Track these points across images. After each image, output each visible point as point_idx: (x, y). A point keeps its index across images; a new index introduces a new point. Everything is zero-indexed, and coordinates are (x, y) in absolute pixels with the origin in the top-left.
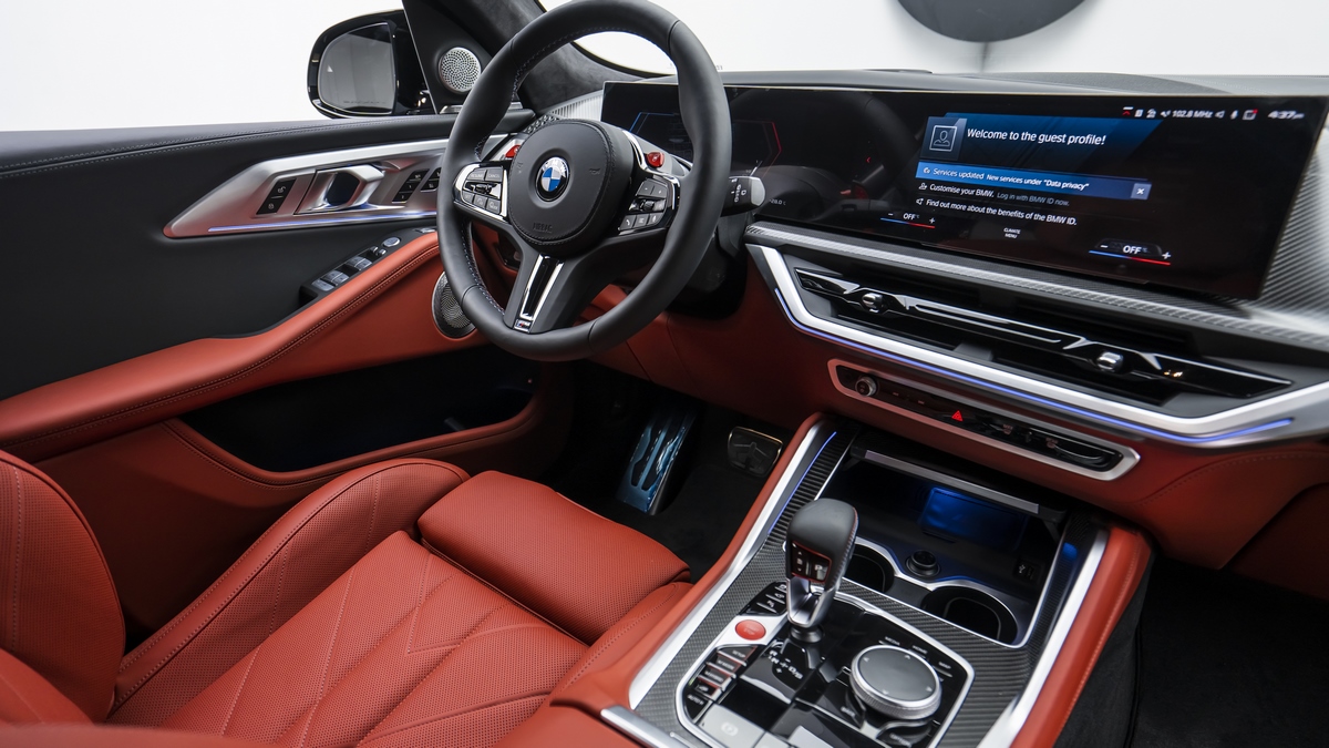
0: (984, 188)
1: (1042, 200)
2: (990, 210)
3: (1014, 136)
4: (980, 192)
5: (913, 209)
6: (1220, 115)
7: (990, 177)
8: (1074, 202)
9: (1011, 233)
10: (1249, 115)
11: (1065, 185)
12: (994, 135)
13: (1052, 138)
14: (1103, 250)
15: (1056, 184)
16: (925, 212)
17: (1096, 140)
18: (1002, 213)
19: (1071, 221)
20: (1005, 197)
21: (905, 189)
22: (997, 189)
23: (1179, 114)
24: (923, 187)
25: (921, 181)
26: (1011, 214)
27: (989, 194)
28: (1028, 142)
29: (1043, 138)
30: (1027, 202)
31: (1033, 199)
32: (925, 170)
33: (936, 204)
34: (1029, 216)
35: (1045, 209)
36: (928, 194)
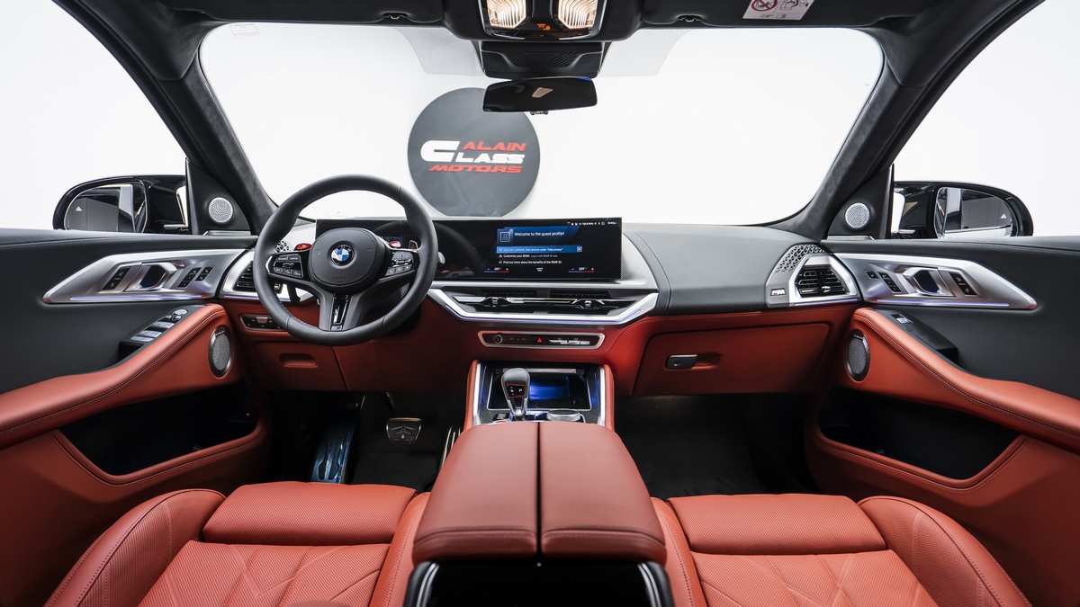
0: (526, 254)
1: (548, 256)
2: (529, 262)
3: (533, 234)
4: (524, 256)
5: (498, 266)
6: (595, 223)
7: (527, 250)
8: (560, 256)
9: (540, 270)
10: (603, 224)
11: (554, 250)
12: (525, 234)
13: (547, 234)
14: (573, 271)
15: (551, 250)
16: (503, 266)
17: (562, 234)
18: (535, 262)
19: (560, 262)
20: (534, 256)
21: (494, 259)
22: (531, 254)
23: (584, 224)
24: (501, 256)
25: (500, 254)
26: (538, 262)
27: (528, 256)
28: (537, 236)
29: (543, 234)
30: (543, 258)
31: (545, 256)
32: (500, 250)
33: (508, 262)
34: (545, 262)
35: (550, 259)
36: (503, 259)
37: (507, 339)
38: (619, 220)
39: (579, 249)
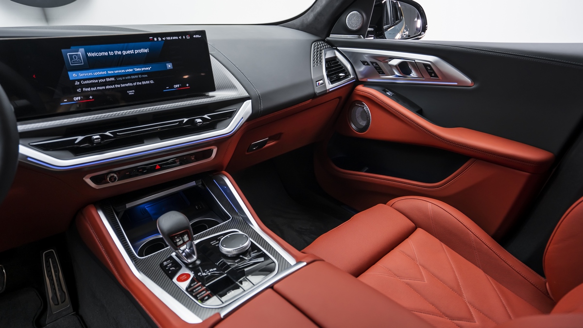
0: (109, 77)
1: (137, 77)
2: (116, 86)
3: (111, 53)
4: (108, 80)
5: (77, 94)
6: (180, 37)
7: (109, 72)
8: (150, 75)
9: (131, 93)
10: (188, 37)
11: (143, 69)
12: (101, 54)
13: (128, 52)
15: (138, 69)
16: (85, 96)
17: (146, 51)
18: (123, 85)
19: (152, 82)
20: (121, 79)
21: (71, 88)
22: (116, 76)
23: (168, 38)
24: (77, 83)
25: (74, 81)
26: (127, 85)
27: (113, 79)
28: (118, 55)
29: (124, 53)
30: (131, 79)
31: (133, 77)
32: (73, 75)
33: (89, 89)
34: (135, 84)
35: (140, 80)
36: (81, 86)
37: (123, 175)
38: (203, 33)
39: (169, 66)
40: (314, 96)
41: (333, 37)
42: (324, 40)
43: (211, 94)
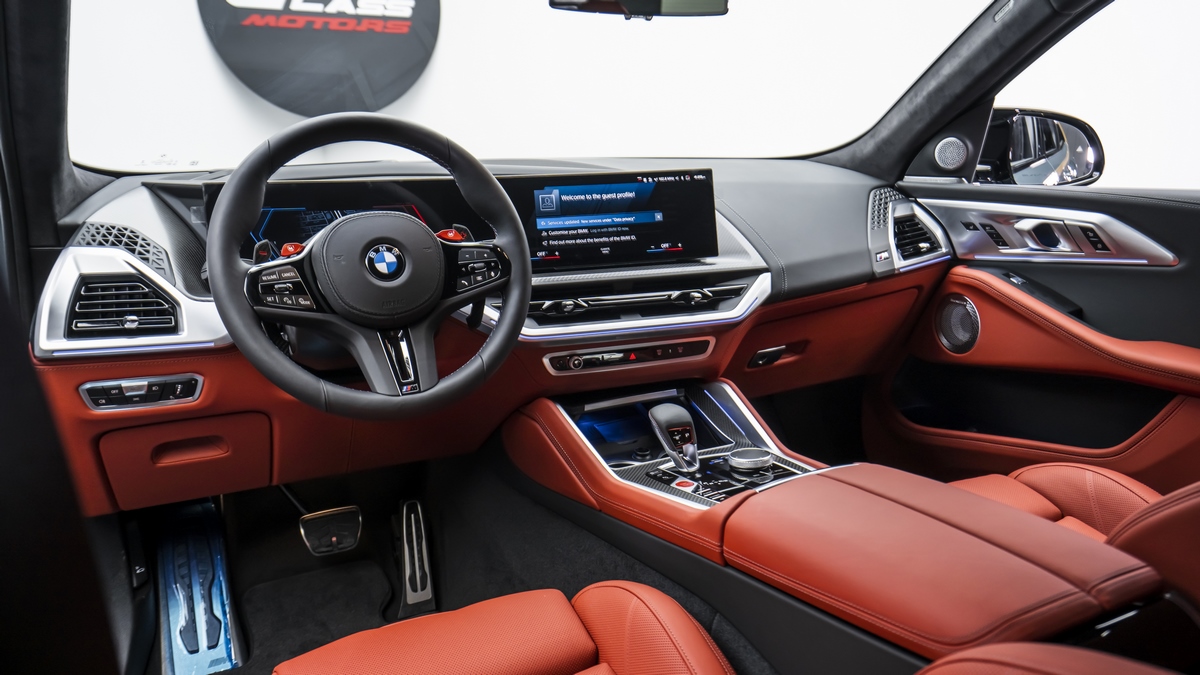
0: (582, 228)
1: (615, 229)
2: (589, 240)
3: (589, 197)
4: (580, 231)
5: (543, 249)
6: (677, 178)
7: (583, 222)
8: (632, 228)
9: (605, 251)
10: (688, 178)
11: (624, 219)
12: (578, 197)
13: (609, 196)
14: (653, 249)
15: (619, 220)
16: (551, 250)
17: (631, 195)
18: (596, 240)
19: (633, 238)
20: (595, 231)
21: (537, 240)
22: (589, 228)
23: (661, 179)
24: (544, 234)
25: (541, 231)
26: (601, 240)
27: (586, 231)
28: (597, 200)
29: (605, 197)
30: (608, 232)
31: (610, 229)
32: (541, 223)
33: (556, 243)
34: (611, 239)
35: (618, 234)
36: (549, 238)
38: (708, 173)
39: (659, 217)
40: (871, 278)
41: (910, 180)
42: (892, 186)
43: (709, 260)
